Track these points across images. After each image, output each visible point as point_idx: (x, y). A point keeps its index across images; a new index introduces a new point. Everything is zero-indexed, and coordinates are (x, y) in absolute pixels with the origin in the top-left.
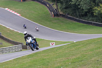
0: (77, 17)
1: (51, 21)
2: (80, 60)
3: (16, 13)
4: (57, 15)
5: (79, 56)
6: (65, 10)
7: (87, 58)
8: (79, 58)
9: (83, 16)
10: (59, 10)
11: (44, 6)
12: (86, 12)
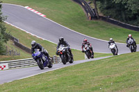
0: (123, 21)
1: (86, 25)
2: (125, 79)
3: (39, 14)
4: (95, 17)
5: (124, 73)
6: (106, 11)
7: (135, 77)
8: (124, 76)
9: (130, 19)
10: (99, 11)
11: (77, 4)
12: (135, 15)
